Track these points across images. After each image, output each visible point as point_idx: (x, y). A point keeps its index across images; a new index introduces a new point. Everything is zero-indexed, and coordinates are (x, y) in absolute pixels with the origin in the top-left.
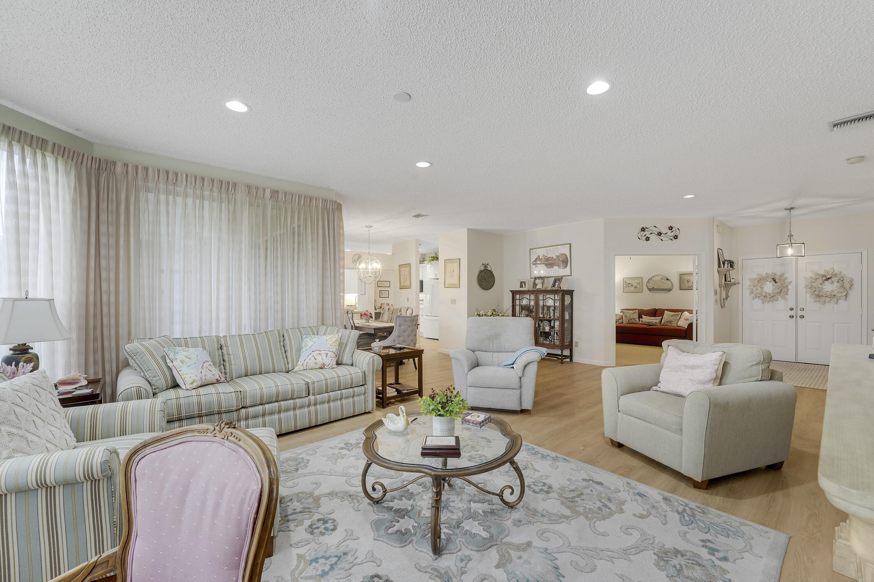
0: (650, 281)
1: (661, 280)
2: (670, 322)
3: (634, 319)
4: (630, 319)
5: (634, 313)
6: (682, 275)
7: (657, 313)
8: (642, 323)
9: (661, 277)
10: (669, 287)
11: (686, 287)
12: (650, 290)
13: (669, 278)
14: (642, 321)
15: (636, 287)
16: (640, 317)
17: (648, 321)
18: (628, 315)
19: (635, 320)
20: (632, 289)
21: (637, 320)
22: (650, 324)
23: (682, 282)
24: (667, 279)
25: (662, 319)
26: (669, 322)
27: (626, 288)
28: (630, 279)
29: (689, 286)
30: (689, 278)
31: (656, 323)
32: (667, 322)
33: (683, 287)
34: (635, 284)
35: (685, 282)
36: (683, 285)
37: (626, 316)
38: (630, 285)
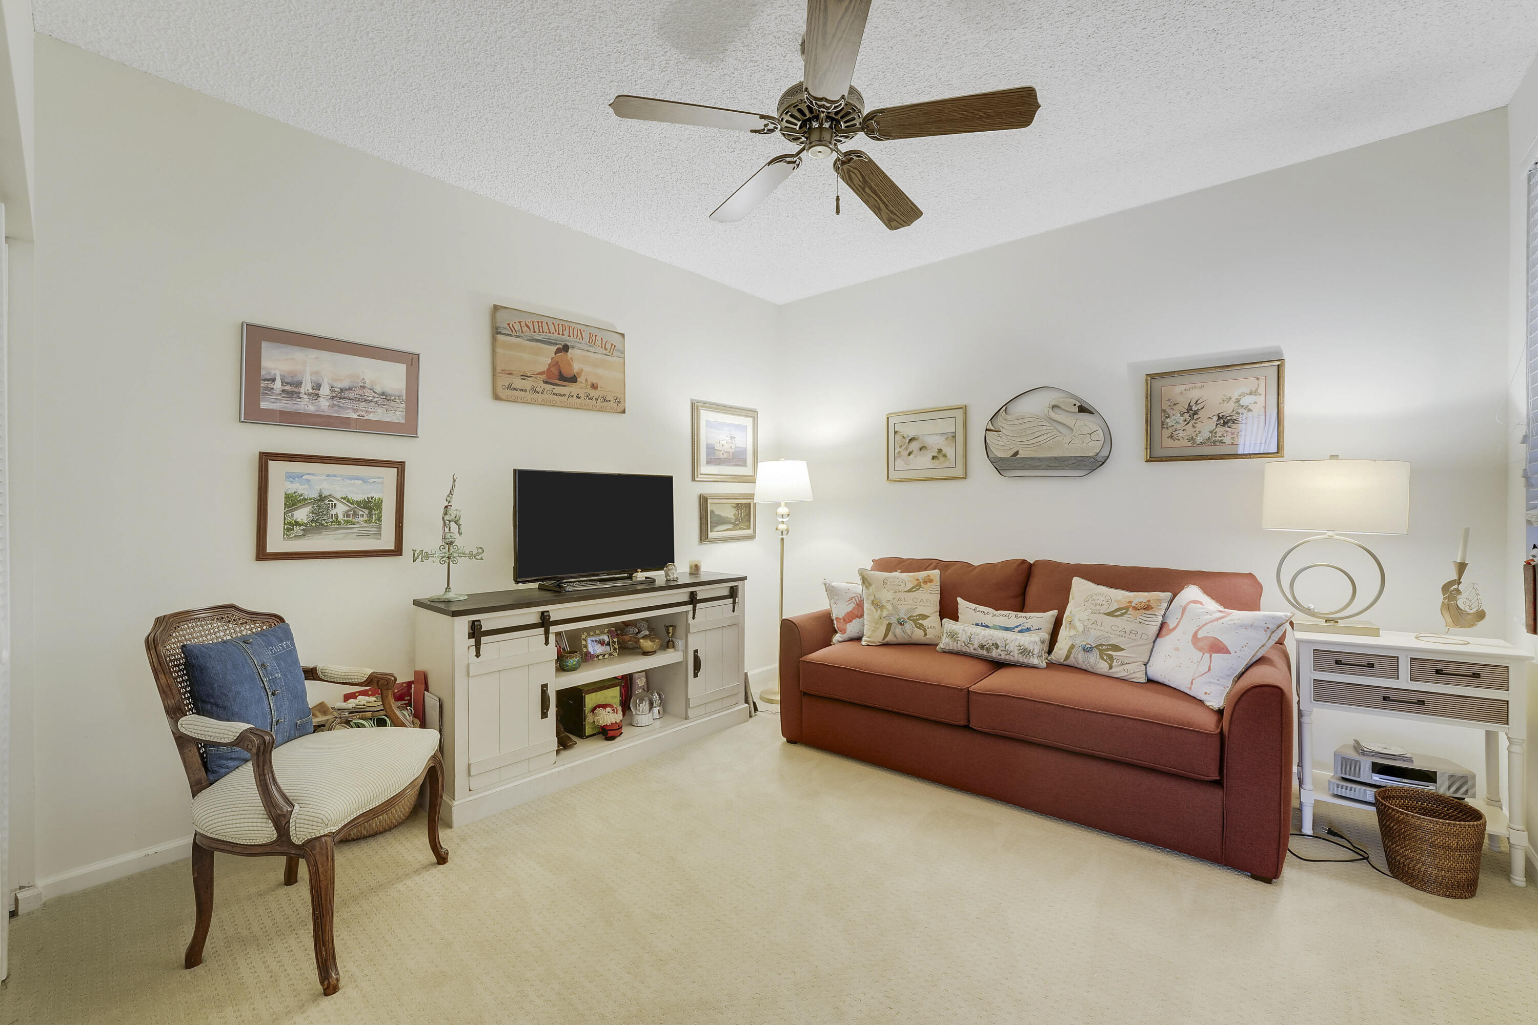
0: (1000, 422)
1: (1053, 415)
2: (1108, 650)
3: (918, 620)
4: (894, 620)
5: (917, 587)
6: (1158, 384)
7: (1034, 589)
8: (953, 646)
9: (1049, 398)
10: (1091, 447)
11: (1182, 444)
12: (1003, 465)
13: (1091, 401)
14: (953, 635)
15: (940, 454)
16: (948, 611)
17: (983, 635)
18: (886, 596)
19: (922, 627)
20: (923, 461)
21: (933, 620)
22: (994, 654)
23: (1158, 417)
24: (1082, 409)
25: (1058, 624)
26: (1096, 653)
27: (899, 461)
28: (913, 418)
29: (1199, 439)
30: (1195, 394)
31: (1024, 652)
32: (1087, 650)
33: (1166, 445)
34: (936, 443)
35: (1177, 418)
36: (1166, 433)
37: (877, 605)
38: (914, 446)
